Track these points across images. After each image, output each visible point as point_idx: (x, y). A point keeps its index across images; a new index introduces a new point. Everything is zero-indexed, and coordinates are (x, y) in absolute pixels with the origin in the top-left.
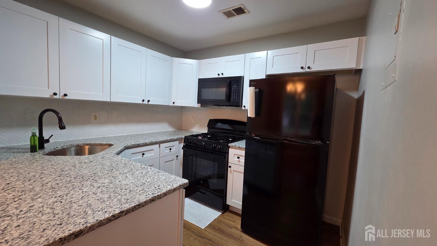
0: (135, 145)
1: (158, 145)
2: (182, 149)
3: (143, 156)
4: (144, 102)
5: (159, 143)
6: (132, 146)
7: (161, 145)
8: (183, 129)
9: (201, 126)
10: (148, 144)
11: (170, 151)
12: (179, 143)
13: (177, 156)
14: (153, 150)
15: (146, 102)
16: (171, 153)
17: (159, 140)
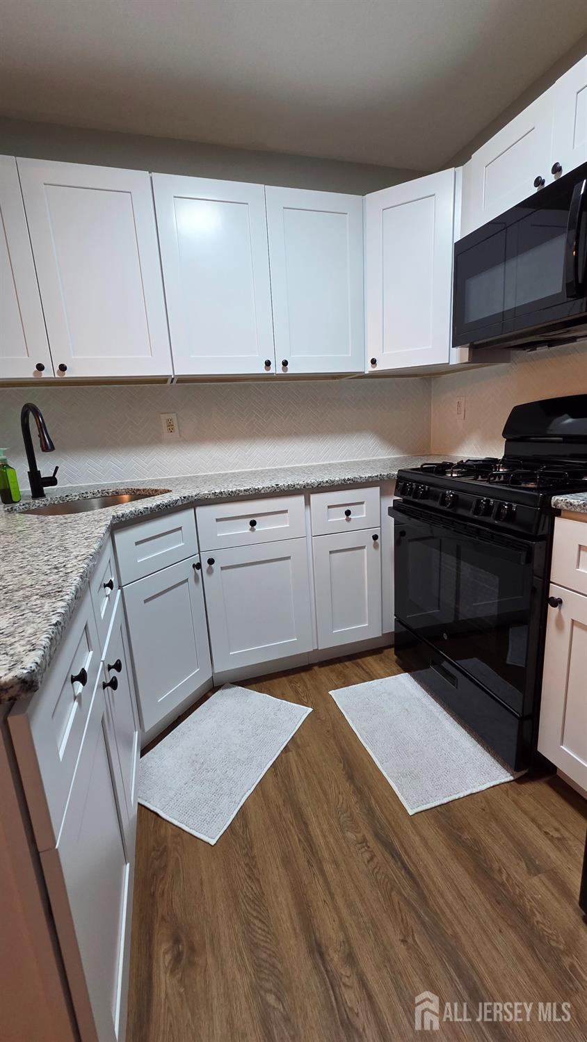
0: (221, 493)
1: (301, 499)
2: (390, 514)
3: (253, 530)
4: (272, 370)
5: (307, 491)
6: (213, 497)
7: (313, 497)
8: (432, 453)
9: (487, 438)
10: (263, 492)
11: (348, 520)
12: (382, 494)
13: (375, 537)
14: (286, 511)
15: (277, 369)
16: (349, 526)
17: (301, 483)
